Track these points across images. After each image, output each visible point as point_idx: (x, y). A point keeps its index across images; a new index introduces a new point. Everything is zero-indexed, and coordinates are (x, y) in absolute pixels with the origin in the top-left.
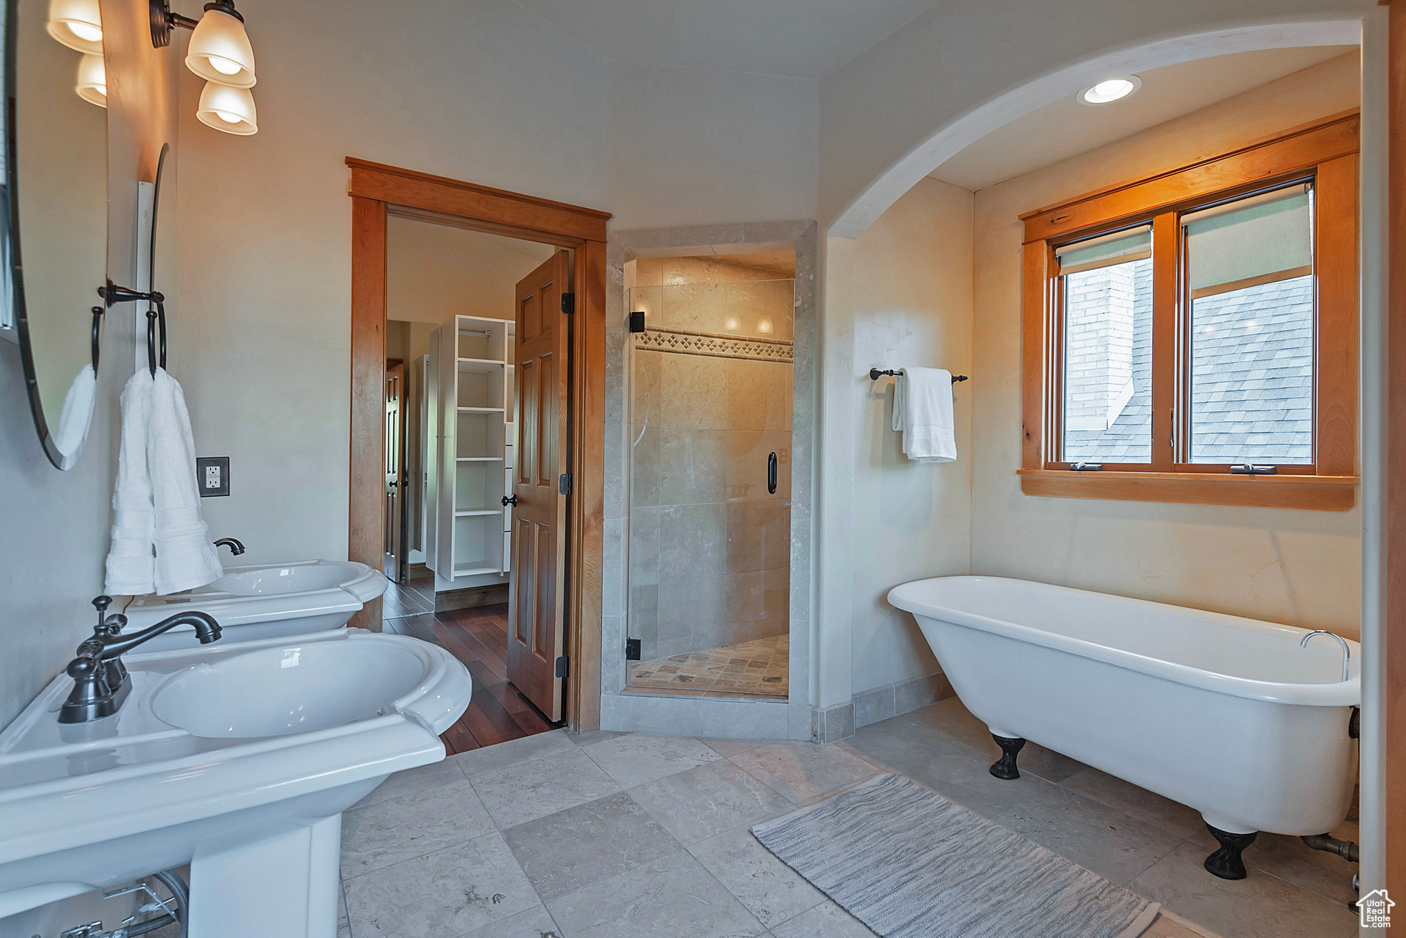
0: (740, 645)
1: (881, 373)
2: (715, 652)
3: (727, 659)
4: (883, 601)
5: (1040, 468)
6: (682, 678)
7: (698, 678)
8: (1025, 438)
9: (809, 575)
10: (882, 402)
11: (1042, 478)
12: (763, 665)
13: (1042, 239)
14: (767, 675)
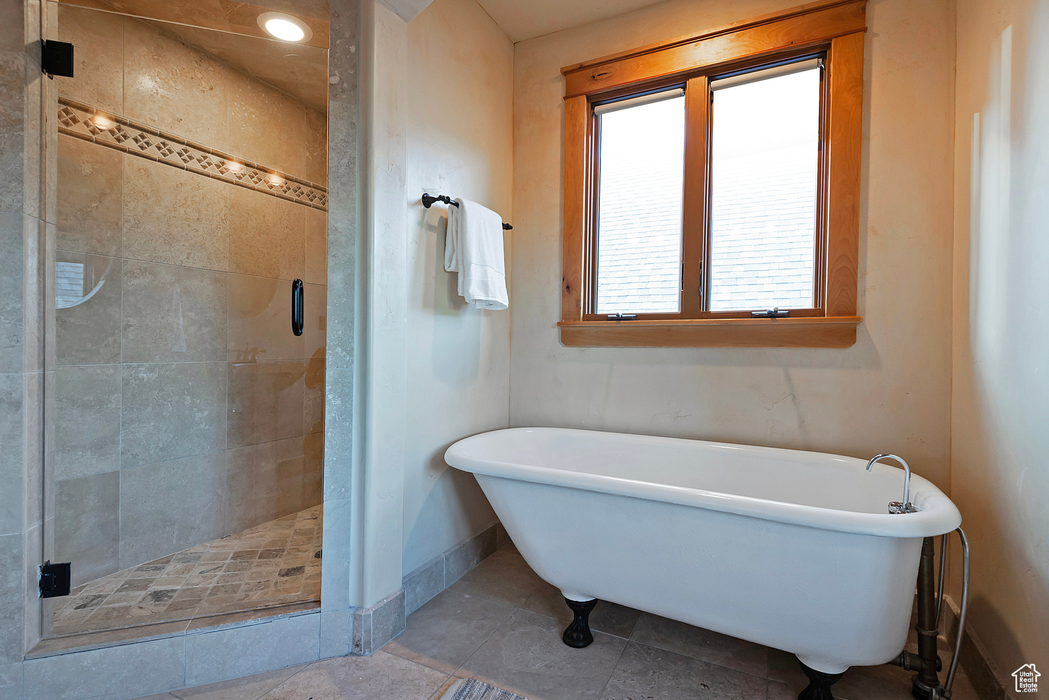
0: (246, 531)
1: (434, 200)
2: (211, 547)
3: (229, 554)
4: (438, 461)
5: (579, 320)
6: (157, 596)
7: (184, 590)
8: (565, 290)
9: (351, 440)
10: (434, 236)
11: (581, 328)
12: (278, 553)
13: (582, 94)
14: (285, 567)
